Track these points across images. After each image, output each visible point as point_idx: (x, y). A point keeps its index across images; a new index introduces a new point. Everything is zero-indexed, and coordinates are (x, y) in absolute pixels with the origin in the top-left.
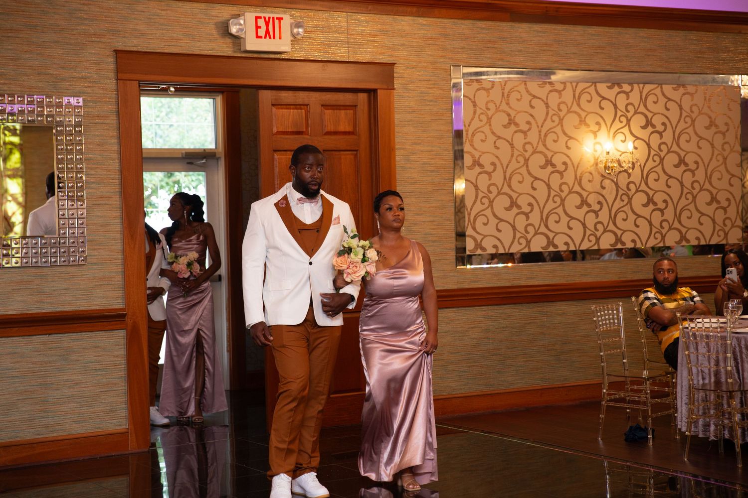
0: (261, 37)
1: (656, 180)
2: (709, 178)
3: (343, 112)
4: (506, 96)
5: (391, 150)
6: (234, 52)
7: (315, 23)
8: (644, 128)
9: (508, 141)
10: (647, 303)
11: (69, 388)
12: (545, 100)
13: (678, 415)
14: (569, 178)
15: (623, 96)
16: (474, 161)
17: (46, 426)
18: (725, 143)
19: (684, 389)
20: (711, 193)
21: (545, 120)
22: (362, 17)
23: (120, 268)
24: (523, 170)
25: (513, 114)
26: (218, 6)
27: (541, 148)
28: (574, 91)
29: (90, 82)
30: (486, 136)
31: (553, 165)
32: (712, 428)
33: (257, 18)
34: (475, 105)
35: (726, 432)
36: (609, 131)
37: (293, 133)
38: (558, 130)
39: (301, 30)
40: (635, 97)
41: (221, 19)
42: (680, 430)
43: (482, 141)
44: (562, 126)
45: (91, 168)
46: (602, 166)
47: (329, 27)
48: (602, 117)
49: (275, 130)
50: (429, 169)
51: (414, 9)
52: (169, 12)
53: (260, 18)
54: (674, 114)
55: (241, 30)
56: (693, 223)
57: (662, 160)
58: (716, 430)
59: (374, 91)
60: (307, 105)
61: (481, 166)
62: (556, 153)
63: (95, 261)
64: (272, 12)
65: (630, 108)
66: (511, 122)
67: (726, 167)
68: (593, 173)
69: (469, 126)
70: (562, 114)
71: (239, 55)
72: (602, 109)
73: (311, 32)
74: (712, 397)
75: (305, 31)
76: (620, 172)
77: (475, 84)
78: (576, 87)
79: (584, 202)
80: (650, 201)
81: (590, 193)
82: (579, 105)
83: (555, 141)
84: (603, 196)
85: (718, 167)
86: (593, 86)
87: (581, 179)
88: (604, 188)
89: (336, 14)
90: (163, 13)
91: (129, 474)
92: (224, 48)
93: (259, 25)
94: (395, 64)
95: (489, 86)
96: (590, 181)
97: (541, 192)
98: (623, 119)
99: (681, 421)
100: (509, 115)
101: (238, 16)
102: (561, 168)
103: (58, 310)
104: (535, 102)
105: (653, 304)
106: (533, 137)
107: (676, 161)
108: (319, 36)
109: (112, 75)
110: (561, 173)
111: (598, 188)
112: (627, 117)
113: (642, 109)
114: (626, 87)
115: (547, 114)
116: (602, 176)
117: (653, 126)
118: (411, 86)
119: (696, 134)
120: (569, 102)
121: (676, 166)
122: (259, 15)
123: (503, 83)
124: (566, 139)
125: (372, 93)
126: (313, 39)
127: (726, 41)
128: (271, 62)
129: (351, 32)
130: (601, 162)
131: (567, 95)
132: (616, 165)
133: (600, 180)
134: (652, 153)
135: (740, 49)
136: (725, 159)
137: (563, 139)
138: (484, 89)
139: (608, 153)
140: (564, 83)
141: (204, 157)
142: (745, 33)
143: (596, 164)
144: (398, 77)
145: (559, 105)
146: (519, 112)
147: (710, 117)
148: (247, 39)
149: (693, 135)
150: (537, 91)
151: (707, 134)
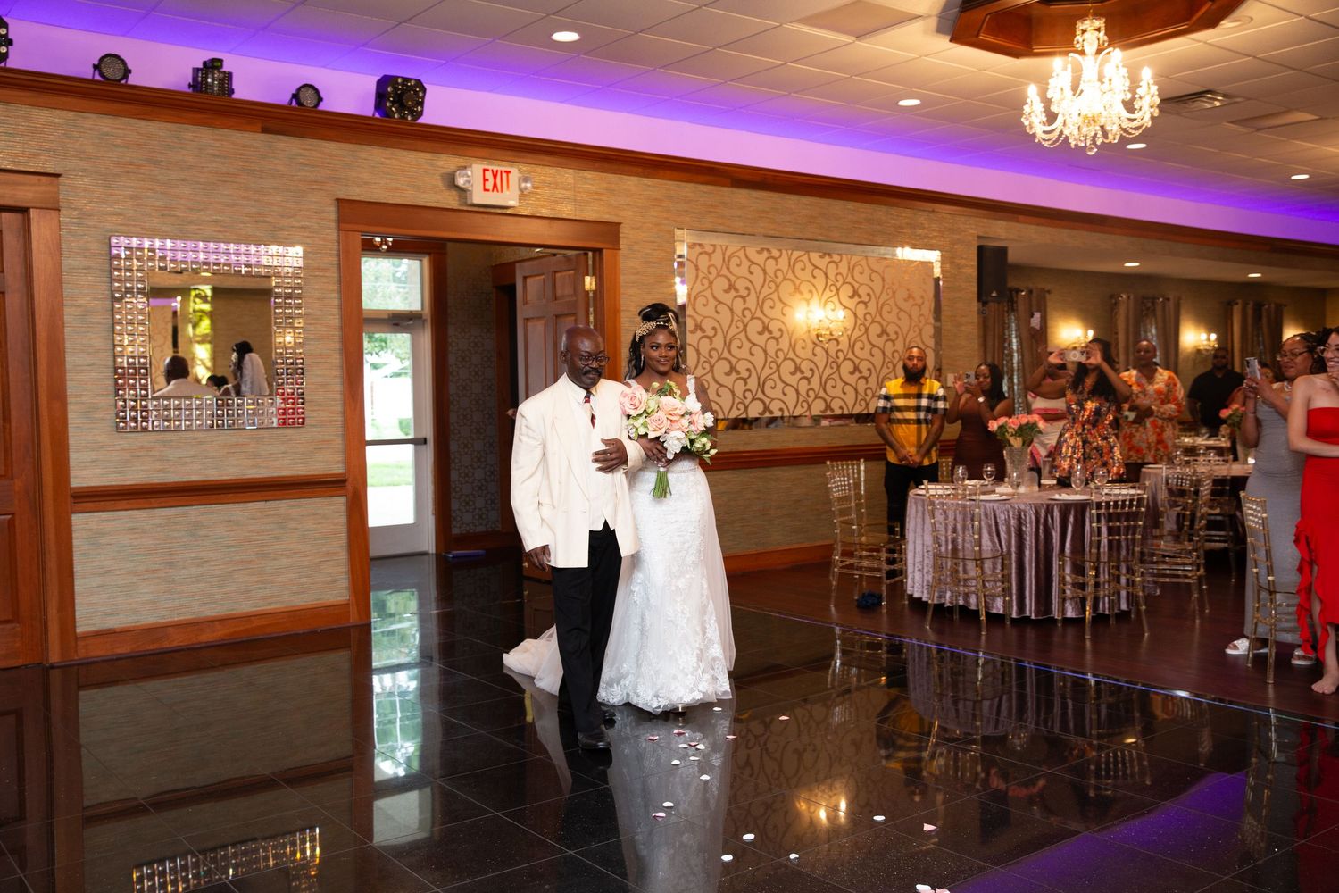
0: (488, 190)
1: (862, 349)
4: (726, 261)
5: (616, 311)
6: (460, 205)
7: (542, 178)
8: (851, 297)
9: (728, 306)
11: (288, 557)
12: (763, 266)
13: (908, 581)
14: (784, 344)
15: (832, 266)
16: (696, 325)
17: (264, 598)
18: (922, 315)
19: (917, 555)
21: (763, 286)
22: (588, 175)
23: (340, 431)
24: (742, 336)
25: (733, 278)
26: (444, 157)
27: (759, 314)
28: (789, 259)
29: (310, 232)
30: (708, 300)
31: (770, 332)
32: (948, 594)
33: (485, 170)
34: (697, 268)
35: (961, 598)
36: (820, 300)
38: (774, 296)
39: (529, 185)
40: (843, 268)
41: (445, 171)
42: (912, 596)
43: (704, 305)
44: (778, 293)
45: (310, 324)
46: (813, 333)
47: (556, 184)
48: (814, 285)
51: (640, 170)
52: (393, 161)
53: (488, 170)
54: (877, 285)
55: (469, 182)
57: (867, 329)
58: (952, 596)
61: (703, 330)
62: (772, 319)
63: (314, 423)
64: (499, 165)
65: (839, 277)
66: (732, 287)
68: (806, 340)
69: (692, 290)
70: (778, 281)
71: (465, 208)
72: (814, 277)
73: (538, 188)
74: (949, 564)
75: (533, 187)
76: (830, 340)
77: (698, 247)
78: (791, 255)
79: (798, 369)
80: (856, 369)
81: (803, 360)
82: (793, 272)
83: (772, 308)
84: (815, 364)
85: (915, 338)
86: (806, 256)
87: (795, 346)
88: (815, 355)
89: (563, 171)
90: (388, 161)
91: (350, 647)
92: (450, 200)
93: (487, 177)
94: (620, 224)
95: (710, 249)
96: (803, 348)
97: (759, 358)
98: (833, 288)
99: (913, 587)
100: (729, 280)
101: (465, 168)
102: (777, 334)
103: (275, 475)
104: (754, 268)
106: (752, 302)
107: (879, 331)
108: (546, 192)
109: (333, 225)
110: (777, 340)
111: (810, 355)
112: (836, 287)
113: (850, 279)
114: (836, 258)
115: (765, 280)
116: (814, 343)
117: (860, 296)
118: (636, 247)
119: (896, 305)
120: (785, 269)
121: (879, 336)
122: (486, 167)
123: (724, 248)
124: (782, 305)
125: (598, 253)
126: (540, 195)
127: (922, 218)
128: (497, 217)
129: (577, 190)
130: (814, 329)
131: (783, 263)
132: (828, 333)
133: (812, 347)
134: (859, 322)
135: (934, 226)
136: (921, 330)
137: (779, 305)
138: (706, 253)
139: (821, 321)
140: (780, 250)
141: (411, 319)
142: (937, 212)
143: (809, 331)
144: (624, 237)
145: (775, 272)
146: (739, 277)
147: (908, 290)
148: (474, 192)
149: (894, 307)
150: (755, 257)
151: (906, 306)
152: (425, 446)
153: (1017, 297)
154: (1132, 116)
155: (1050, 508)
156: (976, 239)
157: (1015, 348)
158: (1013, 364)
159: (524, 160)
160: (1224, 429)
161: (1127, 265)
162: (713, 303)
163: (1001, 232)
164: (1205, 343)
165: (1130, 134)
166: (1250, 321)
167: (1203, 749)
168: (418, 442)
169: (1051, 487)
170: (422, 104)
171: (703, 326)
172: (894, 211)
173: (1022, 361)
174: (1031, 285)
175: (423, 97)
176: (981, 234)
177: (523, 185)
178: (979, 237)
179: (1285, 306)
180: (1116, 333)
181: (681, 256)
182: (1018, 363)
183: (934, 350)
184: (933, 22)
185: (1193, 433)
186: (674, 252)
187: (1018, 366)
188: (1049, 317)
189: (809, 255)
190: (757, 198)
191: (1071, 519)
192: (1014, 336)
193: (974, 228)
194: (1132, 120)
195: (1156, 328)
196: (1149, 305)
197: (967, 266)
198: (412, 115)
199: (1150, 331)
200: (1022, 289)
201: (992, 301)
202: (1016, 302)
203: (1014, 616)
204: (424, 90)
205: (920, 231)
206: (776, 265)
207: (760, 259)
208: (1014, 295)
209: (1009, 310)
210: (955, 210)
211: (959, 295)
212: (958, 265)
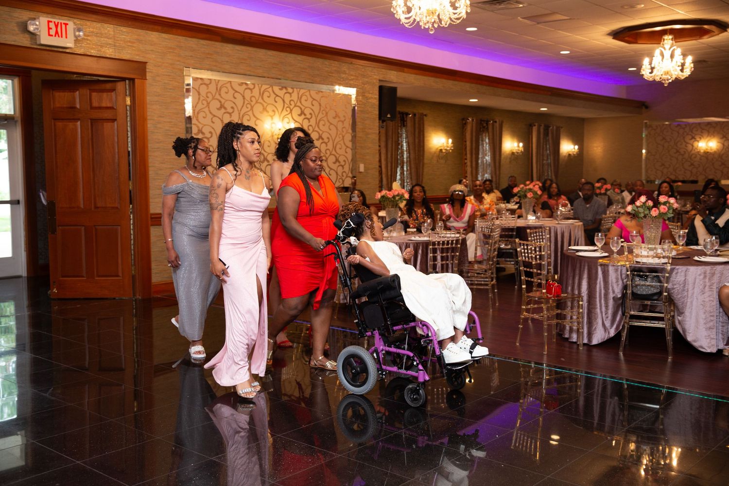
0: (52, 36)
2: (335, 148)
3: (105, 94)
4: (218, 90)
5: (144, 120)
6: (32, 44)
7: (91, 30)
8: (300, 115)
9: (220, 118)
12: (242, 94)
15: (288, 95)
16: (199, 130)
18: (344, 127)
21: (243, 107)
22: (124, 29)
25: (223, 101)
26: (19, 11)
28: (260, 90)
30: (206, 114)
33: (49, 22)
34: (199, 94)
36: (280, 116)
38: (250, 113)
39: (81, 34)
40: (295, 96)
41: (20, 20)
43: (204, 117)
44: (253, 111)
47: (101, 34)
48: (276, 107)
50: (169, 133)
51: (160, 28)
53: (51, 22)
54: (316, 108)
55: (37, 29)
61: (203, 133)
64: (59, 19)
65: (292, 102)
66: (222, 106)
67: (344, 142)
68: (271, 141)
69: (196, 107)
70: (253, 104)
71: (35, 47)
72: (276, 102)
73: (88, 36)
75: (85, 35)
77: (199, 80)
78: (261, 87)
79: (265, 159)
81: (269, 154)
82: (263, 99)
83: (248, 120)
85: (340, 141)
86: (271, 88)
89: (106, 25)
92: (23, 41)
93: (50, 27)
95: (208, 82)
96: (269, 146)
98: (288, 109)
100: (220, 102)
101: (34, 19)
104: (237, 95)
106: (235, 116)
107: (317, 137)
108: (95, 39)
112: (290, 108)
113: (299, 104)
114: (290, 90)
115: (244, 103)
117: (305, 115)
118: (157, 78)
119: (328, 121)
120: (257, 96)
121: (318, 140)
122: (50, 20)
123: (217, 81)
124: (255, 119)
125: (131, 81)
126: (90, 40)
127: (345, 67)
128: (59, 54)
129: (116, 39)
130: (276, 135)
131: (256, 92)
135: (352, 73)
136: (343, 137)
138: (205, 84)
139: (280, 129)
140: (254, 84)
141: (6, 120)
142: (355, 64)
143: (273, 136)
144: (149, 72)
145: (251, 98)
146: (227, 100)
147: (336, 112)
148: (41, 36)
149: (327, 122)
150: (237, 88)
151: (335, 122)
152: (18, 205)
154: (455, 11)
155: (408, 245)
156: (378, 81)
157: (405, 149)
158: (403, 158)
159: (75, 16)
160: (516, 199)
161: (471, 100)
162: (209, 116)
163: (393, 77)
164: (516, 148)
165: (454, 22)
166: (542, 136)
167: (494, 383)
168: (13, 202)
169: (413, 233)
171: (203, 130)
172: (327, 62)
173: (409, 157)
174: (415, 111)
176: (381, 79)
177: (77, 33)
178: (380, 80)
179: (562, 127)
180: (466, 142)
181: (188, 85)
182: (407, 158)
183: (352, 150)
185: (505, 202)
186: (184, 82)
187: (407, 160)
188: (425, 131)
189: (272, 88)
190: (238, 50)
191: (420, 251)
192: (404, 141)
193: (377, 75)
194: (455, 14)
195: (489, 139)
196: (485, 125)
197: (372, 98)
199: (485, 141)
200: (409, 113)
201: (389, 120)
202: (406, 121)
205: (343, 76)
206: (252, 93)
207: (240, 89)
208: (405, 117)
209: (401, 125)
210: (365, 63)
211: (367, 116)
212: (367, 97)
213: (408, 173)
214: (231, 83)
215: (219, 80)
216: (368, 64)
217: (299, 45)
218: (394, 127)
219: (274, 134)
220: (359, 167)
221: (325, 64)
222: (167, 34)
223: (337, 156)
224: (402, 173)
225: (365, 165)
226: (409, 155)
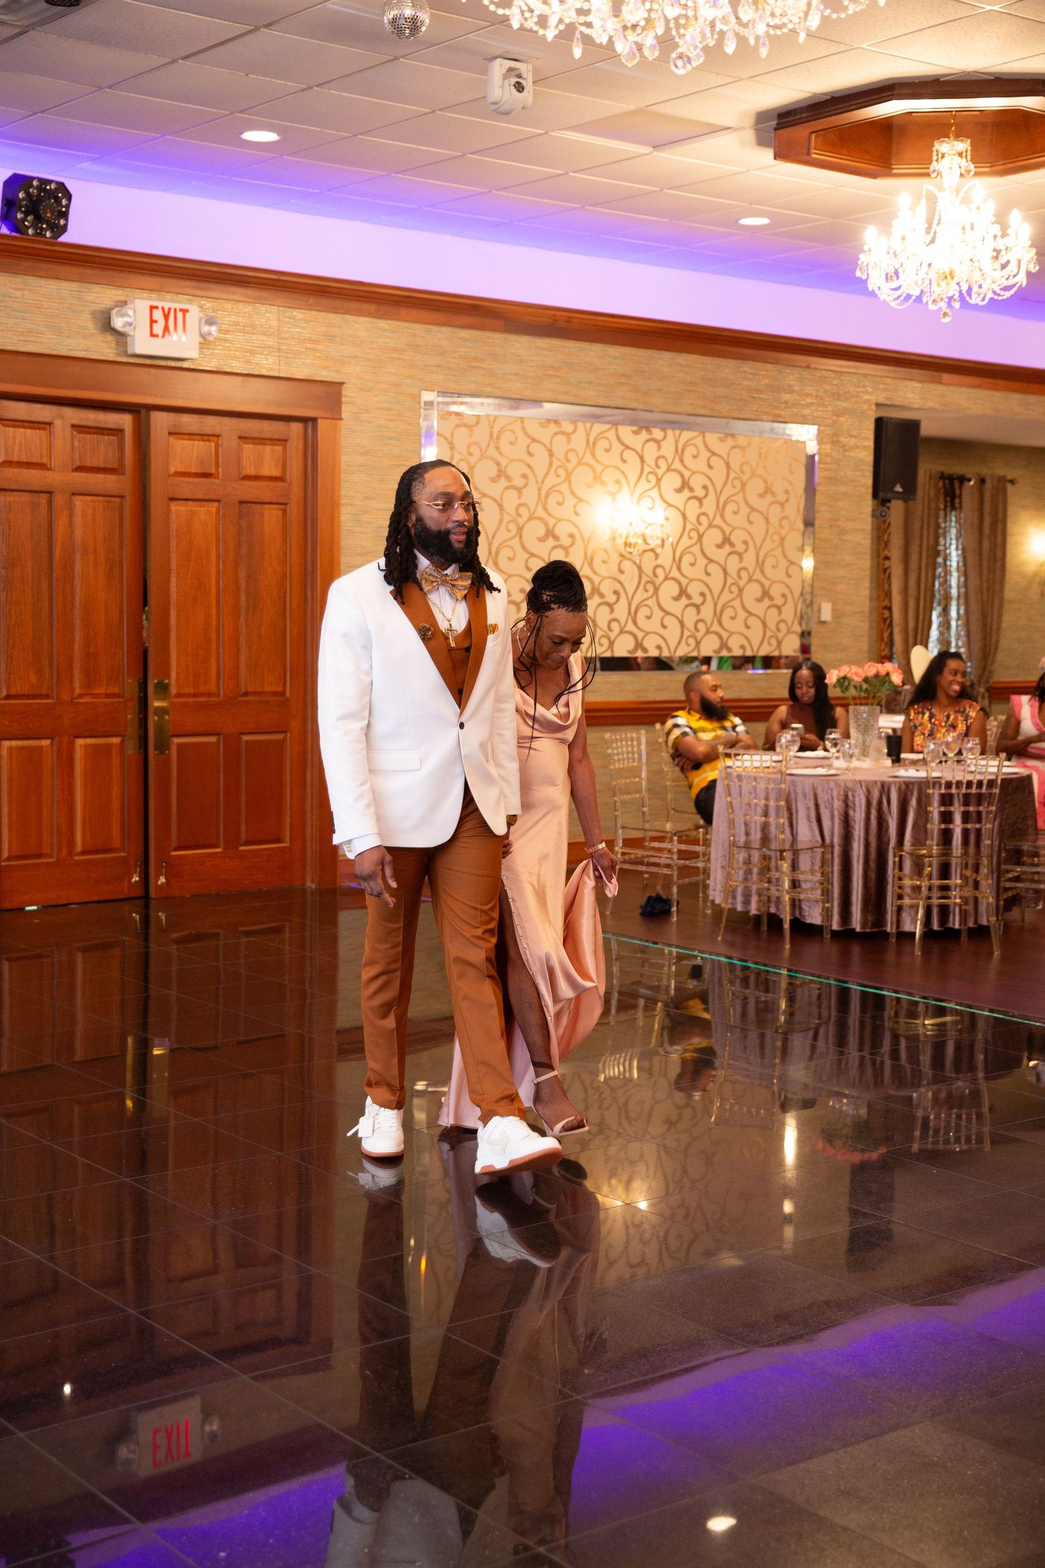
0: (157, 336)
1: (692, 564)
2: (760, 565)
3: (268, 449)
4: (495, 437)
5: (334, 506)
6: (118, 355)
7: (233, 318)
8: (679, 491)
9: (495, 501)
10: (676, 732)
12: (548, 445)
13: (710, 882)
14: (577, 555)
15: (652, 445)
18: (784, 518)
19: (721, 847)
20: (762, 586)
21: (547, 474)
22: (298, 314)
24: (515, 543)
25: (504, 462)
26: (96, 288)
27: (540, 512)
28: (588, 435)
31: (556, 538)
32: (755, 898)
33: (152, 308)
35: (772, 904)
36: (632, 494)
37: (197, 475)
38: (564, 488)
39: (213, 329)
40: (668, 448)
41: (99, 307)
42: (713, 902)
44: (570, 483)
46: (620, 541)
47: (253, 326)
48: (623, 473)
49: (172, 470)
51: (373, 307)
52: (26, 293)
53: (156, 308)
54: (719, 474)
55: (130, 324)
56: (737, 625)
57: (700, 537)
58: (759, 901)
59: (314, 420)
60: (218, 436)
62: (560, 520)
64: (173, 301)
65: (661, 462)
66: (502, 473)
67: (783, 552)
68: (609, 550)
70: (570, 466)
71: (124, 359)
72: (624, 461)
73: (227, 332)
74: (757, 858)
75: (220, 331)
76: (645, 551)
77: (453, 417)
78: (591, 429)
80: (683, 593)
81: (604, 578)
82: (593, 455)
83: (559, 504)
84: (621, 583)
86: (613, 430)
88: (622, 572)
89: (263, 308)
90: (18, 294)
92: (103, 348)
93: (154, 318)
95: (472, 422)
96: (604, 562)
98: (652, 478)
99: (715, 890)
100: (498, 464)
101: (125, 303)
102: (566, 541)
104: (534, 448)
105: (685, 734)
106: (530, 496)
107: (719, 539)
108: (240, 338)
110: (566, 549)
111: (615, 572)
112: (656, 475)
113: (677, 465)
114: (658, 433)
115: (551, 465)
116: (622, 555)
117: (691, 490)
118: (365, 416)
119: (747, 503)
120: (581, 450)
121: (720, 546)
122: (155, 303)
123: (492, 419)
124: (575, 501)
125: (310, 424)
126: (230, 341)
127: (791, 377)
128: (169, 372)
129: (283, 335)
130: (622, 536)
131: (579, 440)
132: (640, 541)
133: (618, 561)
134: (689, 526)
135: (808, 389)
136: (782, 539)
137: (570, 501)
138: (465, 425)
139: (632, 524)
140: (575, 423)
142: (816, 369)
143: (614, 539)
144: (348, 403)
145: (566, 454)
146: (512, 461)
147: (765, 482)
148: (136, 338)
149: (742, 505)
150: (536, 432)
151: (761, 504)
153: (961, 488)
155: (886, 787)
156: (874, 408)
157: (954, 564)
158: (950, 587)
159: (202, 293)
163: (915, 396)
170: (65, 215)
172: (748, 367)
173: (964, 585)
174: (985, 471)
175: (68, 206)
176: (882, 401)
178: (878, 405)
182: (959, 587)
184: (750, 135)
187: (959, 592)
188: (1009, 520)
189: (617, 430)
190: (542, 348)
192: (953, 547)
193: (873, 393)
197: (857, 447)
198: (52, 231)
200: (968, 476)
201: (898, 499)
202: (960, 496)
203: (835, 927)
204: (69, 196)
205: (786, 397)
206: (568, 443)
207: (544, 434)
208: (957, 485)
209: (946, 507)
210: (843, 367)
211: (843, 489)
212: (844, 446)
213: (960, 622)
214: (522, 422)
215: (496, 417)
216: (848, 367)
217: (682, 331)
218: (926, 512)
219: (618, 534)
220: (819, 611)
221: (744, 372)
222: (387, 319)
223: (767, 583)
224: (946, 625)
225: (834, 604)
226: (966, 581)
